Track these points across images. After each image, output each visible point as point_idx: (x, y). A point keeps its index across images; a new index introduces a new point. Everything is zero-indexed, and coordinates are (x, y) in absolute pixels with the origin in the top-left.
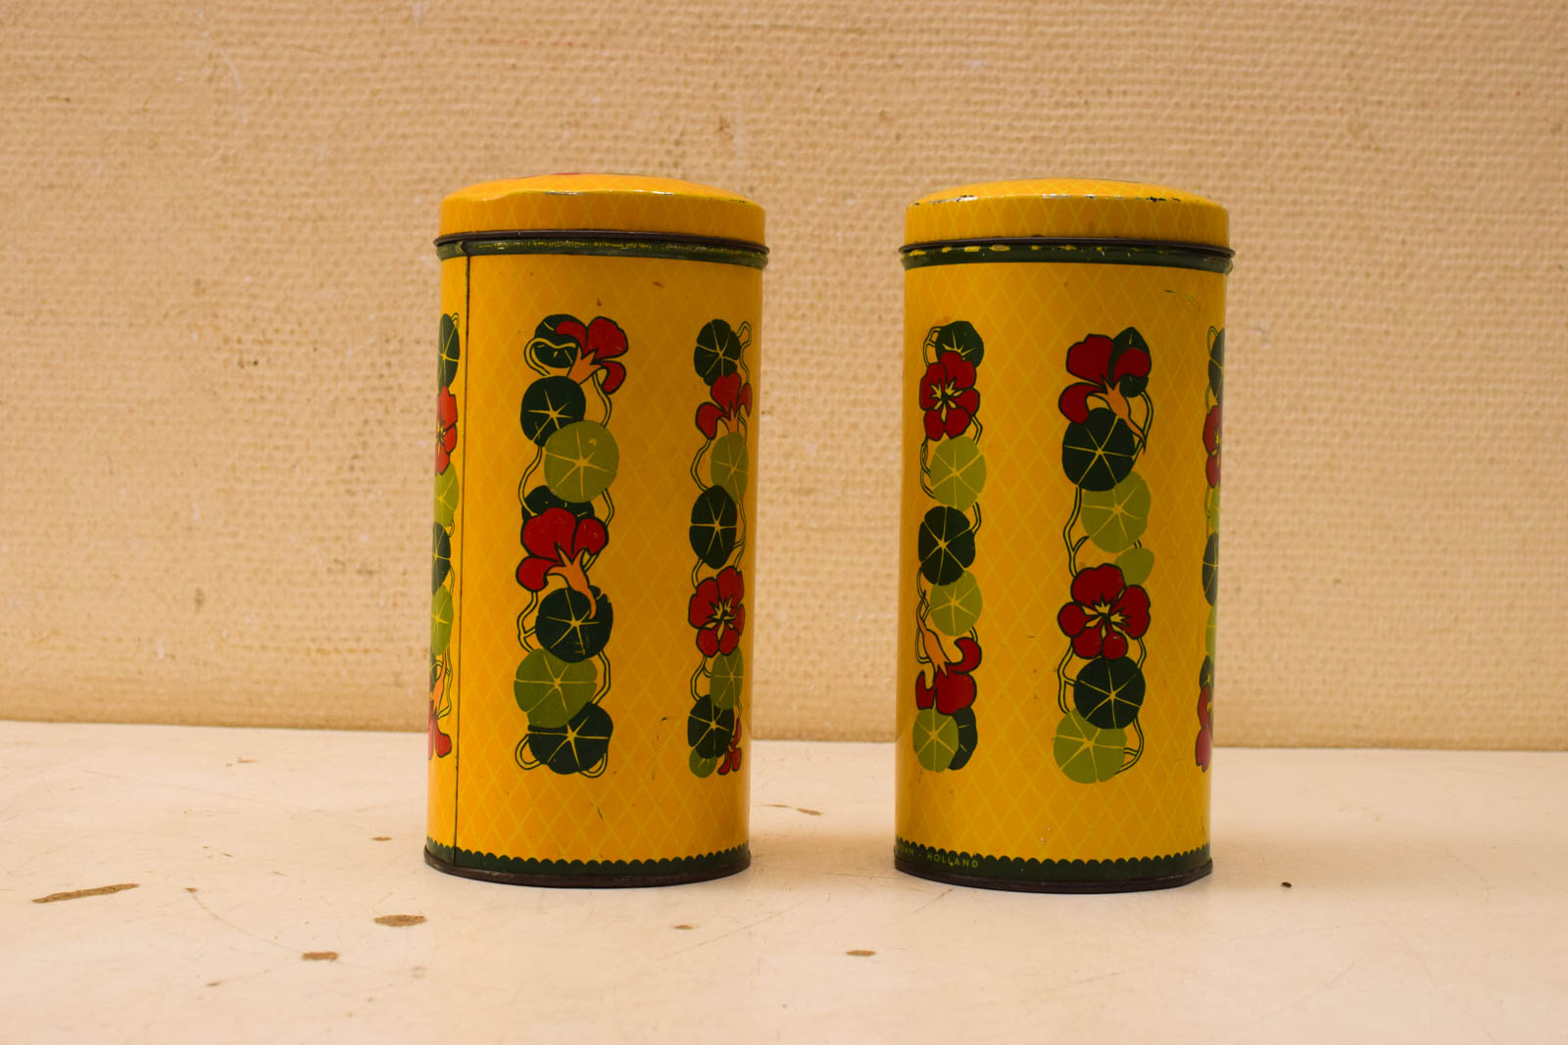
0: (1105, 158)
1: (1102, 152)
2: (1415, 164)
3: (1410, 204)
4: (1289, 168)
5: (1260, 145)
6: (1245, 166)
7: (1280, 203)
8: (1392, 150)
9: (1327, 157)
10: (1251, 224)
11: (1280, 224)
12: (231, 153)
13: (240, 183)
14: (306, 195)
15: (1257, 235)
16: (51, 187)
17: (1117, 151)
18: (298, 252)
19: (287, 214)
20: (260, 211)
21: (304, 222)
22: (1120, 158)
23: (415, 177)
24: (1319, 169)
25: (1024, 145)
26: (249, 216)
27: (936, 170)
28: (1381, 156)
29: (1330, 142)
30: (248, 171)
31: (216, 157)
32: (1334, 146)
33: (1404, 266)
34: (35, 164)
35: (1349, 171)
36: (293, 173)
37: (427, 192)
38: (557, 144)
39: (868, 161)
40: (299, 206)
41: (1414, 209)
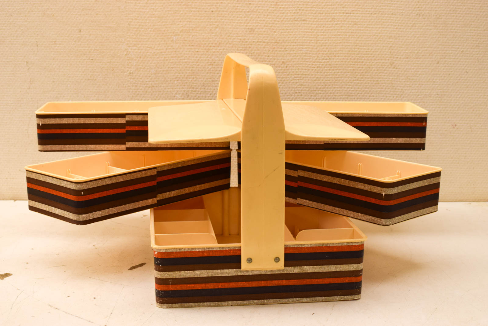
0: (334, 71)
1: (333, 70)
2: (405, 71)
3: (404, 80)
4: (376, 73)
5: (369, 68)
6: (366, 73)
7: (374, 81)
8: (400, 68)
9: (385, 70)
10: (367, 86)
11: (374, 86)
12: (131, 72)
13: (134, 79)
14: (150, 81)
15: (368, 88)
16: (89, 80)
17: (337, 70)
18: (148, 94)
19: (145, 86)
20: (139, 85)
21: (149, 87)
22: (337, 71)
23: (175, 77)
24: (383, 73)
25: (315, 68)
26: (136, 86)
27: (295, 74)
28: (397, 70)
29: (385, 67)
30: (136, 76)
31: (128, 72)
32: (387, 68)
33: (402, 95)
34: (85, 75)
35: (390, 73)
36: (146, 76)
37: (178, 80)
38: (208, 69)
39: (279, 73)
40: (148, 84)
41: (404, 82)
